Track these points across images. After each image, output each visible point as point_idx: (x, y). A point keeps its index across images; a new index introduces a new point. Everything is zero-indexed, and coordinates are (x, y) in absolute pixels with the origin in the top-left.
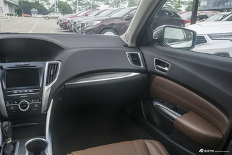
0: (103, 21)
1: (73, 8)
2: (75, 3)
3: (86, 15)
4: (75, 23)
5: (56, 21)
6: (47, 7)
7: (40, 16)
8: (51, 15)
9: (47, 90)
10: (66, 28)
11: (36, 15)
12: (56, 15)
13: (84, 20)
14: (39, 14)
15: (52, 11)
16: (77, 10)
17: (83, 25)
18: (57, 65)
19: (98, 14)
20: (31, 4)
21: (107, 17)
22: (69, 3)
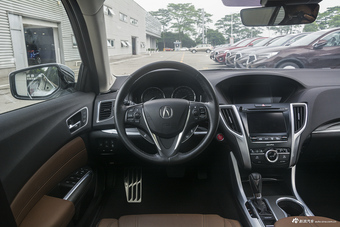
2: (229, 31)
3: (251, 45)
4: (238, 56)
5: (208, 55)
6: (193, 38)
7: (184, 49)
8: (199, 47)
10: (224, 63)
11: (180, 49)
12: (205, 47)
13: (251, 52)
14: (183, 46)
15: (199, 42)
16: (232, 40)
18: (303, 108)
19: (268, 43)
20: (174, 35)
21: (284, 47)
22: (221, 31)
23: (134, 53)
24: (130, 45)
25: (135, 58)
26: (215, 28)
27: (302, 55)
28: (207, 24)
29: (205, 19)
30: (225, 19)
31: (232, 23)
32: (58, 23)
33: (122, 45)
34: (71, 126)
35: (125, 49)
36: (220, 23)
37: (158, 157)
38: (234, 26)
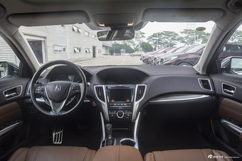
0: (179, 56)
1: (153, 47)
2: (155, 43)
3: (165, 52)
4: (155, 59)
5: (140, 57)
6: (132, 47)
7: (127, 54)
8: (136, 53)
9: (136, 104)
10: (148, 63)
11: (124, 54)
12: (139, 53)
13: (163, 56)
14: (126, 52)
15: (137, 50)
16: (157, 49)
17: (162, 60)
18: (144, 87)
19: (175, 51)
20: (121, 45)
21: (183, 53)
22: (150, 43)
23: (94, 56)
24: (92, 51)
25: (94, 59)
26: (146, 41)
27: (192, 59)
28: (142, 39)
29: (141, 36)
30: (153, 36)
31: (157, 38)
32: (45, 38)
33: (86, 52)
34: (7, 95)
35: (88, 54)
36: (150, 38)
37: (52, 113)
38: (159, 40)
